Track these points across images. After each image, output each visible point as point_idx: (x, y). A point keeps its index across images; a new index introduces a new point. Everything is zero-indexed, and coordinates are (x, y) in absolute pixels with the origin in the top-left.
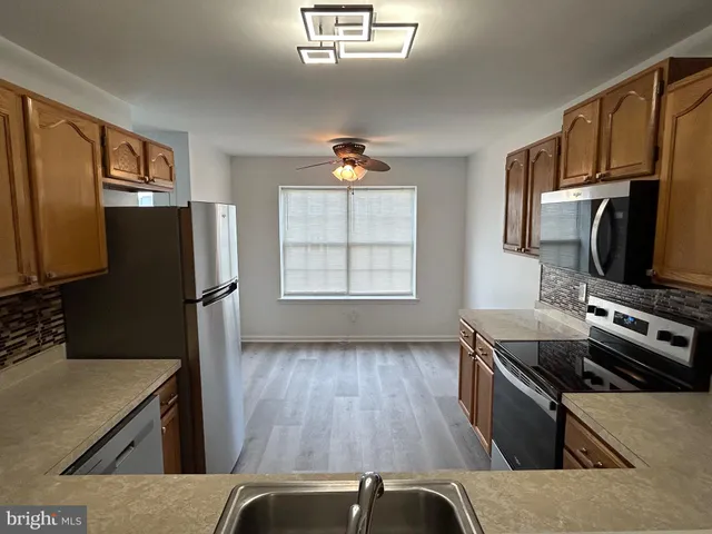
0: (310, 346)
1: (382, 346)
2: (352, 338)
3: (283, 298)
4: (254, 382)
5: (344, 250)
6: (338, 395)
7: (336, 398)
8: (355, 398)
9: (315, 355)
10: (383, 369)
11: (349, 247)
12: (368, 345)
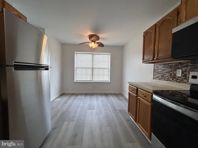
0: (82, 94)
1: (101, 94)
2: (94, 92)
3: (75, 81)
4: (63, 105)
5: (91, 69)
6: (88, 109)
7: (88, 110)
8: (94, 110)
9: (83, 97)
10: (102, 101)
11: (93, 69)
12: (97, 94)
